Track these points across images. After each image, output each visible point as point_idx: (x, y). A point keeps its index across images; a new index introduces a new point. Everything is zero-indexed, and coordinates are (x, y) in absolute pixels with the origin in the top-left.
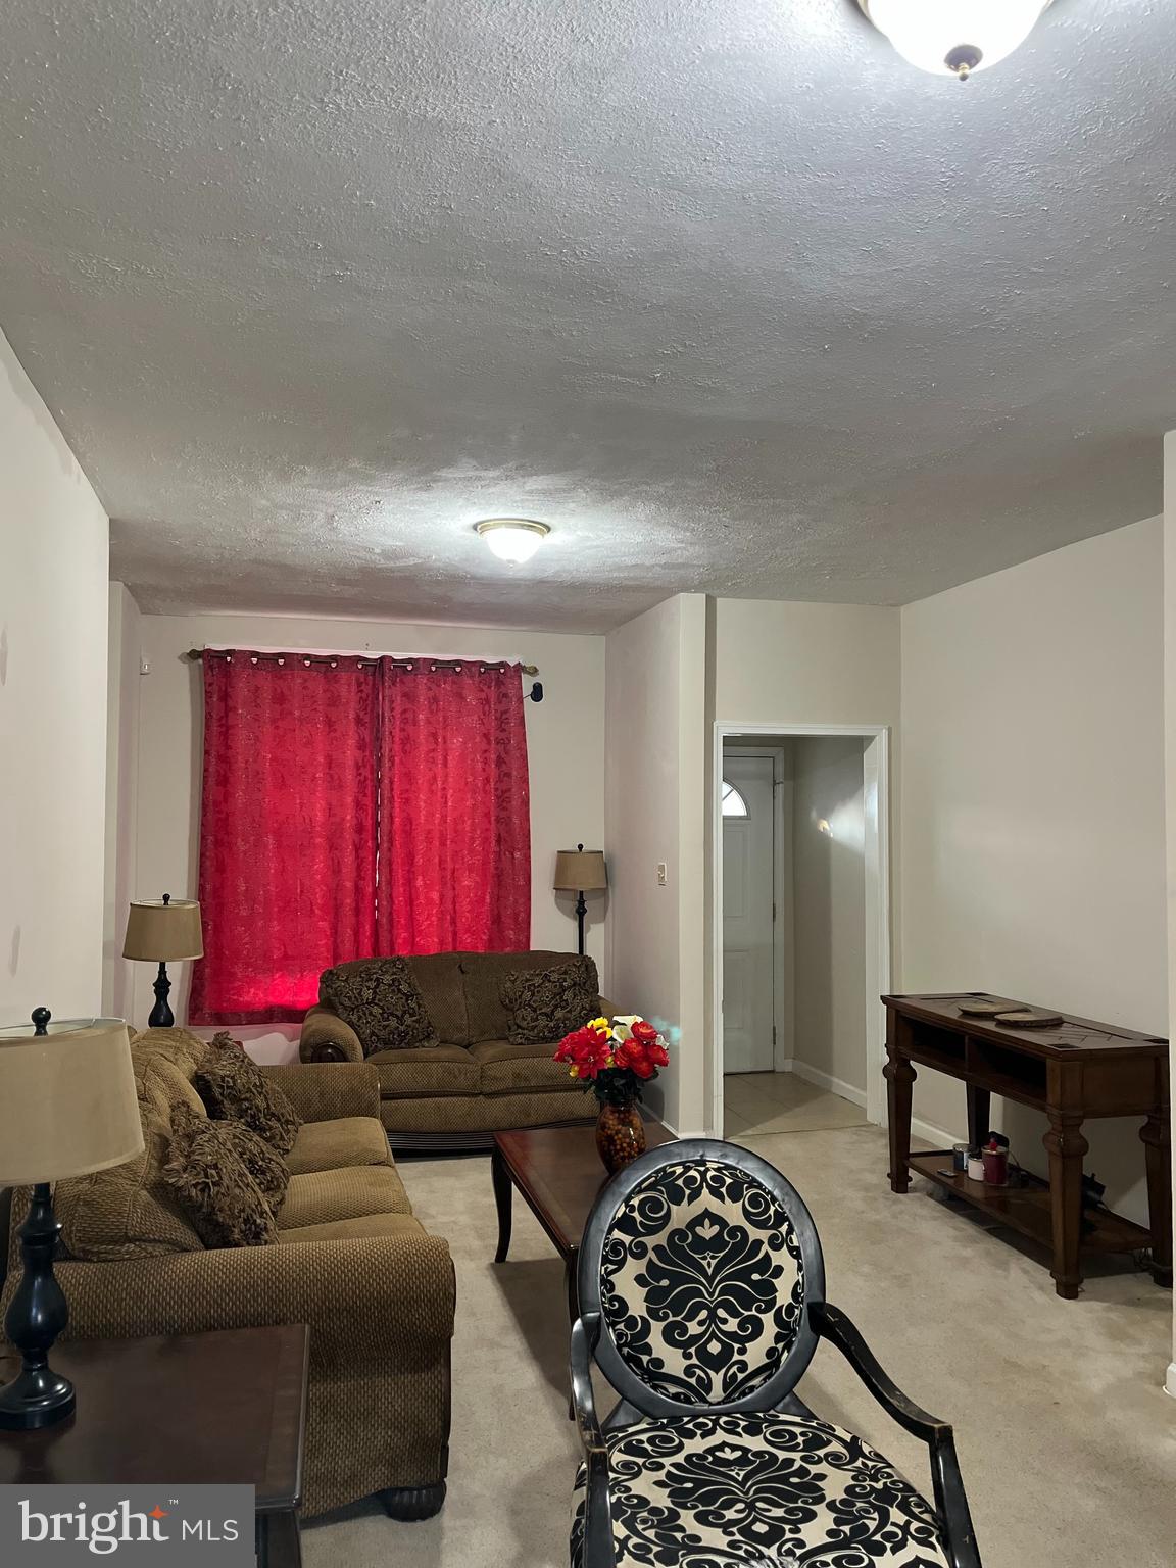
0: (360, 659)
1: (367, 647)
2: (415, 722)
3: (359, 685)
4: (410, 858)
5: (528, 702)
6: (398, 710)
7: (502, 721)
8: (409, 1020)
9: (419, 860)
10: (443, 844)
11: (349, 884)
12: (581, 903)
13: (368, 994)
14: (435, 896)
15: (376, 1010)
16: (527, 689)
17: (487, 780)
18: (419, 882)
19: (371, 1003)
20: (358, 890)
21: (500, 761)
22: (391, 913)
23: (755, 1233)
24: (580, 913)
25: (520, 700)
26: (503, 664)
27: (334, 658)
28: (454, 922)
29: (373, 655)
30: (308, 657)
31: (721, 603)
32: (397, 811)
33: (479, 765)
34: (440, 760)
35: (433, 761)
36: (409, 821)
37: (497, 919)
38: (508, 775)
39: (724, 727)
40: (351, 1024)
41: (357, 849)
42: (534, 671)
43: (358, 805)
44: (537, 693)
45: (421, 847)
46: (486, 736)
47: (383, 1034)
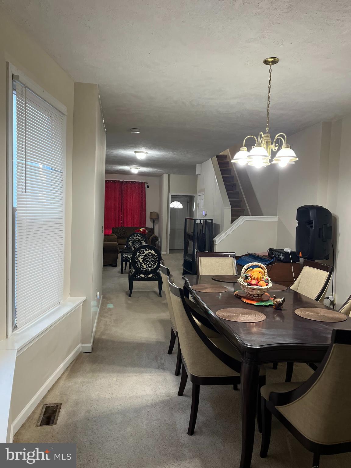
0: (120, 181)
1: (121, 179)
2: (128, 191)
3: (119, 185)
4: (127, 213)
5: (146, 188)
6: (125, 189)
7: (142, 191)
8: (124, 235)
9: (128, 213)
10: (132, 210)
11: (117, 216)
12: (154, 221)
13: (118, 231)
14: (131, 219)
15: (119, 233)
16: (146, 186)
17: (139, 201)
18: (128, 216)
19: (119, 232)
20: (119, 217)
21: (141, 198)
22: (124, 221)
23: (141, 240)
24: (154, 222)
25: (145, 188)
26: (142, 182)
27: (115, 181)
28: (133, 223)
29: (121, 180)
30: (111, 181)
31: (171, 175)
32: (125, 205)
33: (138, 198)
34: (132, 197)
35: (131, 197)
36: (127, 207)
37: (140, 223)
38: (142, 200)
39: (171, 194)
40: (116, 235)
41: (119, 211)
42: (147, 183)
43: (119, 204)
44: (148, 187)
45: (129, 211)
46: (139, 194)
47: (120, 236)
